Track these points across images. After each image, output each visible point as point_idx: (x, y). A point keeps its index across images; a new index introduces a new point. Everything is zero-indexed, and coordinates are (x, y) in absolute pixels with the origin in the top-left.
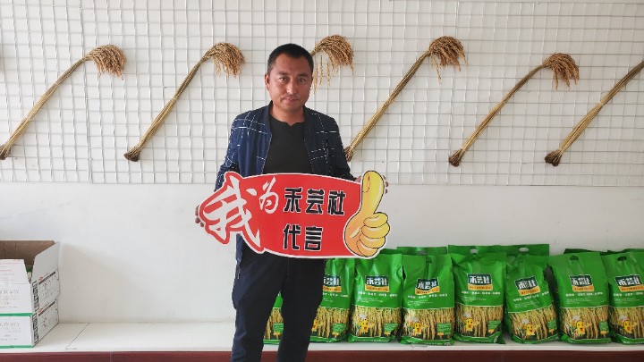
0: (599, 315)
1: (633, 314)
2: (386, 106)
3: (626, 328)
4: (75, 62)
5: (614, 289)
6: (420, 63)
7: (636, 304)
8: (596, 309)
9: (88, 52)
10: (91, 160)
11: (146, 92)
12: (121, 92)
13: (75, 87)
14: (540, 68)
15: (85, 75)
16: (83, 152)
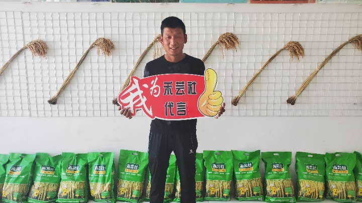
6: (213, 48)
10: (29, 104)
11: (60, 66)
12: (45, 66)
13: (20, 63)
14: (282, 50)
15: (25, 57)
16: (25, 100)
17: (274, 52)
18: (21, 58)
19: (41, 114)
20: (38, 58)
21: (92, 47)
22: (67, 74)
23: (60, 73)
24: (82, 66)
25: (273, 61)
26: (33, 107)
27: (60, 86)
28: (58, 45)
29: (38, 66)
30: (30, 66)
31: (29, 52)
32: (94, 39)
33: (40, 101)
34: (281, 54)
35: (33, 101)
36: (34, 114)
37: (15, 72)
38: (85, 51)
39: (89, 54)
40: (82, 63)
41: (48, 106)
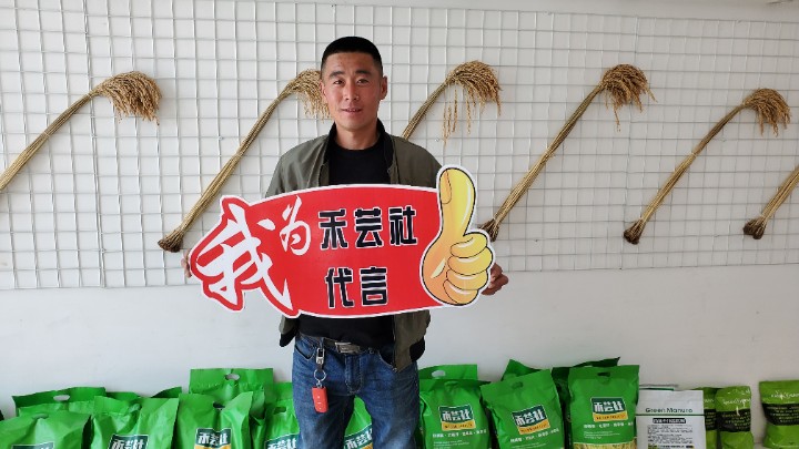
4: (76, 99)
9: (98, 83)
11: (191, 147)
12: (151, 146)
13: (76, 138)
14: (738, 110)
15: (93, 120)
16: (91, 241)
17: (719, 115)
18: (82, 123)
19: (136, 278)
20: (130, 123)
21: (284, 97)
22: (215, 168)
23: (193, 166)
24: (255, 149)
25: (719, 135)
26: (114, 261)
27: (193, 202)
28: (188, 89)
29: (129, 147)
30: (106, 147)
31: (105, 106)
32: (290, 74)
33: (134, 242)
34: (736, 118)
35: (113, 243)
36: (115, 279)
37: (63, 163)
38: (265, 107)
39: (275, 114)
40: (257, 140)
41: (158, 257)
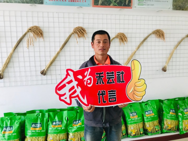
0: (140, 126)
1: (151, 124)
2: (58, 53)
3: (149, 130)
5: (144, 116)
6: (70, 37)
7: (152, 120)
8: (139, 124)
